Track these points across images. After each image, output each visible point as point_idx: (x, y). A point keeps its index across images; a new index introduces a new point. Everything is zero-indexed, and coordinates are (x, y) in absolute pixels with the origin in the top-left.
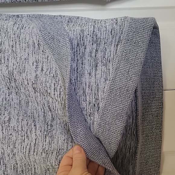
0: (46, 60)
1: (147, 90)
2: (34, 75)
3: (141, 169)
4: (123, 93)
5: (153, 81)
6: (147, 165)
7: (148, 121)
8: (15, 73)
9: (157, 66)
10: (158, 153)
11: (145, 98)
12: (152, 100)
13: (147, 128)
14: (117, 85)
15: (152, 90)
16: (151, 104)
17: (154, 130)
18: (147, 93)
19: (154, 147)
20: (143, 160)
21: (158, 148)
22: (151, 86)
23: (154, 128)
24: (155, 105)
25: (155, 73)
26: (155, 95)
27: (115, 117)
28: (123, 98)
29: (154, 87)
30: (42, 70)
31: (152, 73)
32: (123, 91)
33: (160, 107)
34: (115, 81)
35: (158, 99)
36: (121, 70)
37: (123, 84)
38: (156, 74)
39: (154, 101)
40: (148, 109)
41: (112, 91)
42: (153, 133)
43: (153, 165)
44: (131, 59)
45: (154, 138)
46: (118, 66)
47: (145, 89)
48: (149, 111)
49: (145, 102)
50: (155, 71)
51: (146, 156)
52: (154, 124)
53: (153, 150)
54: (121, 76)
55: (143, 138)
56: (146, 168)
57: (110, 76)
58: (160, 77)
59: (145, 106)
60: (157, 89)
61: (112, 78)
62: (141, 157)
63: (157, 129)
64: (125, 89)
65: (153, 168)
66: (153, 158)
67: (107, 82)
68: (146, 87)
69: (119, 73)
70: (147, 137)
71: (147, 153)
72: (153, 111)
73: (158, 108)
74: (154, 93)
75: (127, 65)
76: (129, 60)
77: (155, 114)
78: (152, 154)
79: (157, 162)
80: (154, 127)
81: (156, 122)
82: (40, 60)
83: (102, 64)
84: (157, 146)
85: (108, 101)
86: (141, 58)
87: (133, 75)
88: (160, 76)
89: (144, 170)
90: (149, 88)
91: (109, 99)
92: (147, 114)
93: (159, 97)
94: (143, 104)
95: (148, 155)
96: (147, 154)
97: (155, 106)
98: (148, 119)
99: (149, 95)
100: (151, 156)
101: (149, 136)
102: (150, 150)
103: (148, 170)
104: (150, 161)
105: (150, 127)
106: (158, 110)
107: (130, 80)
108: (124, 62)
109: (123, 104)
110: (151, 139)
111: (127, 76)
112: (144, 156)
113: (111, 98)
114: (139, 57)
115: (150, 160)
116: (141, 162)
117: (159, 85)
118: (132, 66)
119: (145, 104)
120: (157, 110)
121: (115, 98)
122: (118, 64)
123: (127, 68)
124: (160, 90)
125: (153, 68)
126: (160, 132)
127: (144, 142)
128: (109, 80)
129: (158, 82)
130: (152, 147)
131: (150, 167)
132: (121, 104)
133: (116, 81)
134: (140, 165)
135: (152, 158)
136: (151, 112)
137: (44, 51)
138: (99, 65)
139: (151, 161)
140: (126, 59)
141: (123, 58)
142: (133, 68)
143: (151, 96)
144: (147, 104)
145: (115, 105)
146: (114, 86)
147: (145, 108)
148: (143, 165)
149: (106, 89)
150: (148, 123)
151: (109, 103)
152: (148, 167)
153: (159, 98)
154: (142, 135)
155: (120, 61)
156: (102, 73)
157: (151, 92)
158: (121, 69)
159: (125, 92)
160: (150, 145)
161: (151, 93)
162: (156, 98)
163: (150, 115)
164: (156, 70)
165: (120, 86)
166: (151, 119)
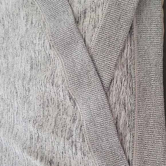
0: (36, 11)
1: (143, 33)
2: (25, 29)
3: (141, 133)
4: (112, 42)
5: (149, 22)
6: (147, 126)
7: (145, 72)
8: (10, 30)
9: (156, 4)
10: (161, 110)
11: (141, 43)
12: (149, 45)
13: (144, 80)
14: (106, 33)
15: (149, 34)
16: (149, 50)
17: (153, 82)
18: (143, 37)
19: (154, 104)
20: (143, 121)
21: (159, 104)
22: (147, 28)
23: (153, 80)
24: (153, 51)
25: (153, 12)
26: (153, 39)
27: (102, 68)
28: (112, 48)
29: (151, 30)
30: (32, 23)
31: (149, 12)
32: (113, 40)
33: (159, 54)
34: (104, 29)
35: (156, 44)
36: (112, 17)
37: (113, 32)
38: (153, 14)
39: (152, 47)
40: (145, 57)
41: (100, 40)
42: (151, 86)
43: (155, 126)
44: (123, 4)
45: (153, 92)
46: (109, 12)
47: (141, 32)
48: (146, 60)
49: (141, 49)
50: (152, 10)
51: (145, 115)
52: (152, 75)
53: (153, 108)
54: (111, 23)
55: (140, 92)
56: (147, 131)
57: (99, 23)
58: (159, 18)
59: (141, 53)
60: (154, 31)
61: (100, 26)
62: (139, 116)
63: (156, 81)
64: (115, 38)
65: (156, 130)
66: (155, 118)
67: (96, 30)
68: (142, 29)
69: (109, 20)
70: (144, 91)
71: (146, 111)
72: (151, 59)
73: (157, 55)
74: (151, 38)
75: (118, 10)
76: (121, 5)
77: (154, 63)
78: (153, 112)
79: (160, 122)
80: (152, 78)
81: (155, 73)
82: (29, 13)
83: (92, 9)
84: (158, 102)
85: (96, 50)
86: (134, 3)
87: (124, 23)
88: (158, 15)
89: (145, 133)
90: (146, 32)
91: (96, 49)
92: (144, 63)
93: (158, 41)
94: (139, 51)
95: (148, 114)
96: (146, 113)
97: (153, 53)
98: (145, 69)
99: (145, 39)
100: (151, 115)
101: (147, 90)
102: (149, 108)
103: (150, 133)
104: (151, 121)
105: (147, 78)
106: (157, 57)
107: (121, 28)
108: (115, 7)
109: (112, 54)
110: (150, 94)
111: (118, 23)
112: (143, 115)
113: (99, 48)
114: (132, 2)
115: (152, 119)
116: (140, 123)
117: (158, 26)
118: (124, 12)
119: (141, 51)
120: (155, 57)
121: (103, 48)
122: (109, 10)
123: (118, 15)
124: (158, 33)
125: (151, 6)
126: (160, 85)
127: (141, 97)
128: (98, 28)
129: (157, 23)
130: (152, 104)
131: (153, 130)
132: (110, 54)
133: (106, 29)
134: (139, 126)
135: (153, 118)
136: (149, 60)
137: (33, 2)
138: (87, 11)
139: (153, 122)
140: (117, 4)
141: (115, 3)
142: (124, 15)
143: (148, 41)
144: (143, 51)
145: (103, 55)
146: (103, 34)
147: (141, 56)
148: (142, 127)
149: (93, 38)
150: (146, 74)
151: (96, 53)
152: (149, 129)
153: (158, 43)
154: (138, 88)
155: (110, 6)
156: (91, 20)
157: (148, 36)
158: (112, 15)
159: (114, 41)
160: (149, 102)
161: (148, 38)
162: (154, 43)
163: (147, 63)
164: (154, 8)
165: (110, 35)
166: (149, 68)
